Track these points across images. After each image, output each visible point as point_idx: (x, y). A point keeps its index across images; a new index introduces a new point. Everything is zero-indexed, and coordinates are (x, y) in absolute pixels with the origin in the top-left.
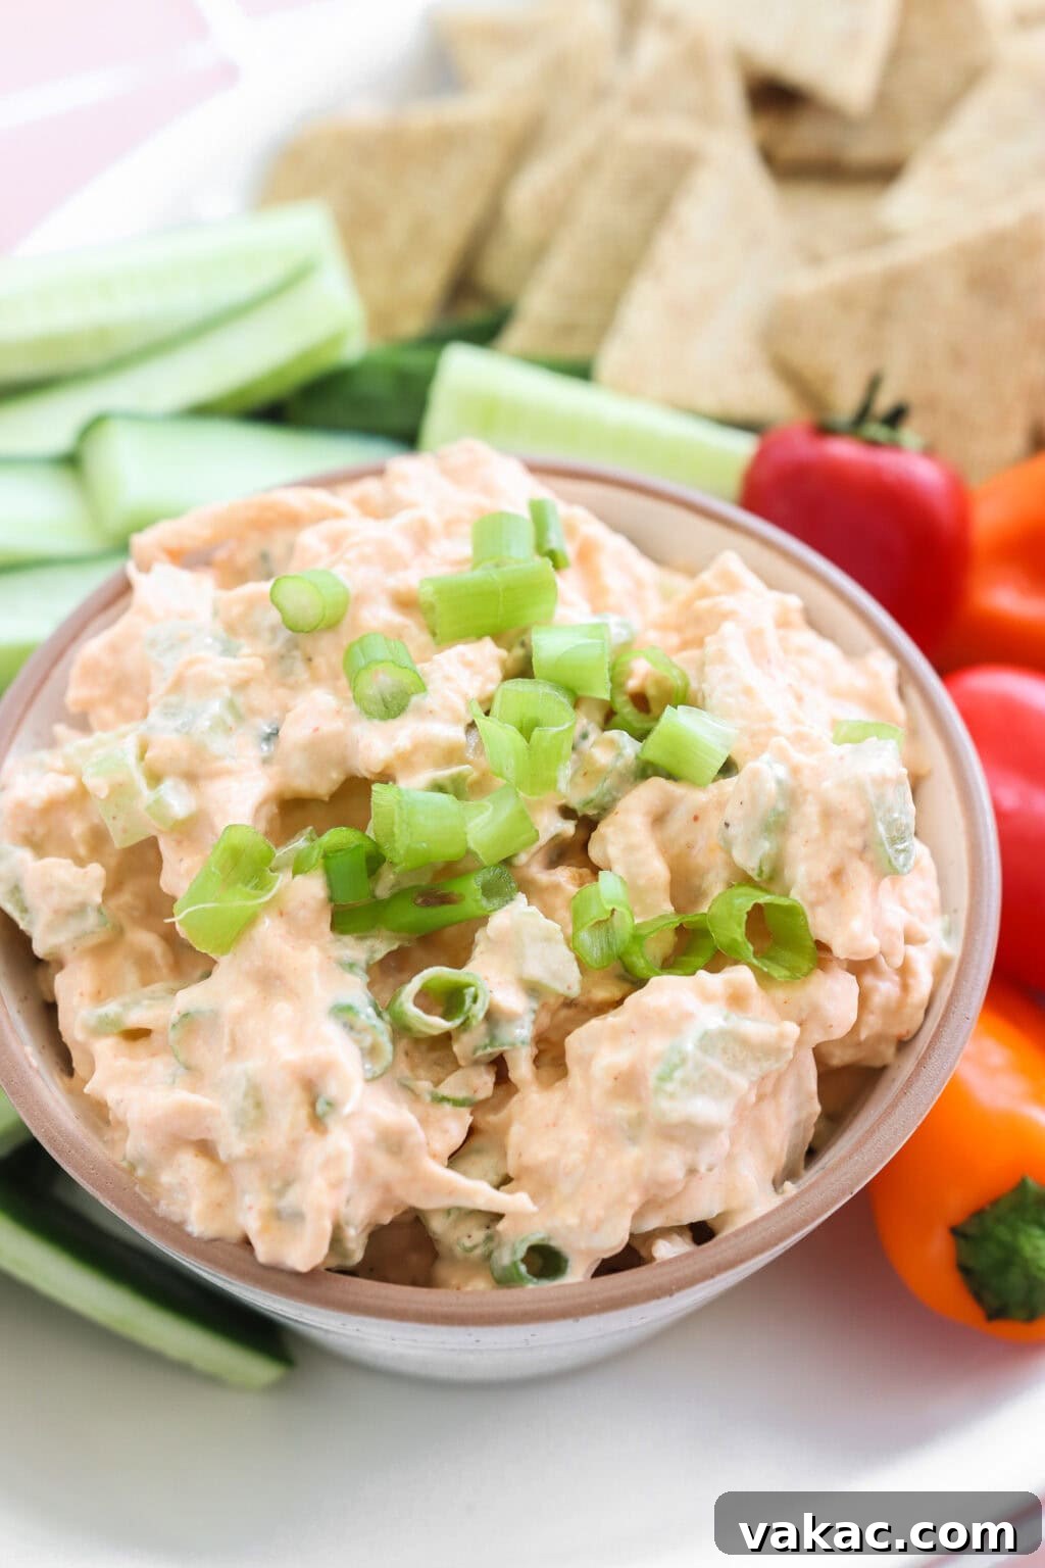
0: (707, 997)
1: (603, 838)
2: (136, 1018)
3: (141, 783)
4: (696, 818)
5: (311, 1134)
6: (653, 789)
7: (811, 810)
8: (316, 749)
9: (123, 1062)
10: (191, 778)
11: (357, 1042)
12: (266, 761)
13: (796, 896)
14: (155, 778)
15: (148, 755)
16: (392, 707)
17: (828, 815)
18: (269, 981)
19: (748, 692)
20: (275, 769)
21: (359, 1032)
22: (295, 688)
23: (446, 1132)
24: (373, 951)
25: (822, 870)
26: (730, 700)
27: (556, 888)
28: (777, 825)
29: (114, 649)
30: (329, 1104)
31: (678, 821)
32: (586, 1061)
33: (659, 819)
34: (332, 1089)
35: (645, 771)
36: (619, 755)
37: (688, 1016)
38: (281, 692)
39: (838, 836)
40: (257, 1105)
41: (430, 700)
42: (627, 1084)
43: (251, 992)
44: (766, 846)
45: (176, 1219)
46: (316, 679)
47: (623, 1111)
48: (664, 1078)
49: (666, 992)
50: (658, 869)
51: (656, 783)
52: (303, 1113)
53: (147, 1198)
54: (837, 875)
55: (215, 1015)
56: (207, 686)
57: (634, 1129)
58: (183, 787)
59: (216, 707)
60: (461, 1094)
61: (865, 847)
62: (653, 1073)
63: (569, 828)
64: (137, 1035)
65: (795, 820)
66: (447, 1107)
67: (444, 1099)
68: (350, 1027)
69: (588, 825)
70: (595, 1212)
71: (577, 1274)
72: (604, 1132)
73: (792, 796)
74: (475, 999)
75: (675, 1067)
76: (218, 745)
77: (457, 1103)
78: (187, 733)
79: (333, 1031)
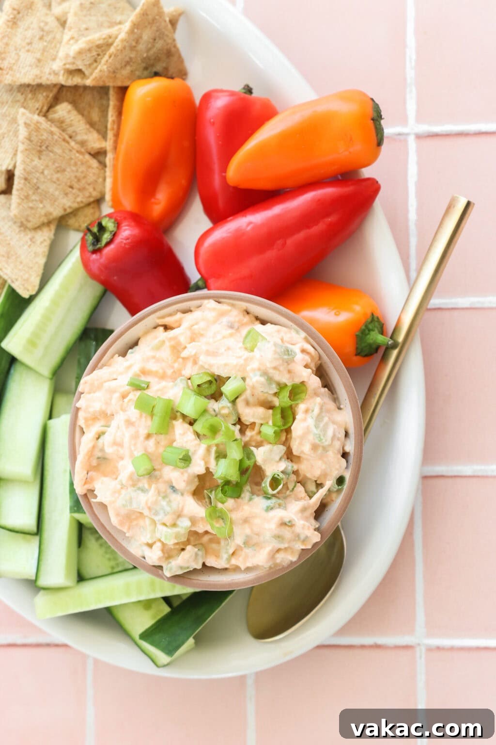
0: (305, 420)
1: (246, 420)
2: (231, 551)
3: (175, 530)
4: (253, 395)
5: (293, 528)
6: (240, 403)
7: (271, 371)
8: (189, 483)
9: (241, 559)
10: (179, 516)
11: (277, 508)
12: (182, 494)
13: (289, 384)
14: (174, 525)
15: (168, 524)
16: (187, 459)
17: (275, 368)
18: (246, 521)
19: (226, 365)
20: (185, 493)
21: (274, 507)
22: (161, 477)
23: (300, 492)
24: (248, 491)
25: (287, 376)
26: (226, 371)
27: (252, 437)
28: (270, 380)
29: (118, 515)
30: (289, 522)
31: (251, 400)
32: (302, 452)
33: (247, 403)
34: (287, 520)
35: (234, 402)
36: (228, 408)
37: (308, 428)
38: (160, 480)
39: (282, 368)
40: (278, 537)
41: (192, 450)
42: (315, 447)
43: (246, 526)
44: (274, 386)
45: (289, 563)
46: (160, 470)
47: (320, 451)
48: (321, 440)
49: (297, 428)
50: (261, 410)
51: (238, 400)
52: (287, 528)
53: (281, 567)
54: (289, 372)
55: (247, 536)
56: (156, 502)
57: (325, 449)
58: (180, 519)
59: (164, 503)
60: (293, 485)
61: (287, 362)
62: (317, 441)
63: (238, 427)
64: (233, 554)
65: (271, 375)
66: (295, 489)
67: (293, 489)
68: (272, 509)
69: (239, 421)
70: (337, 467)
71: (348, 476)
72: (321, 458)
73: (265, 373)
74: (278, 475)
75: (320, 437)
76: (174, 505)
77: (295, 486)
78: (168, 513)
79: (272, 514)
